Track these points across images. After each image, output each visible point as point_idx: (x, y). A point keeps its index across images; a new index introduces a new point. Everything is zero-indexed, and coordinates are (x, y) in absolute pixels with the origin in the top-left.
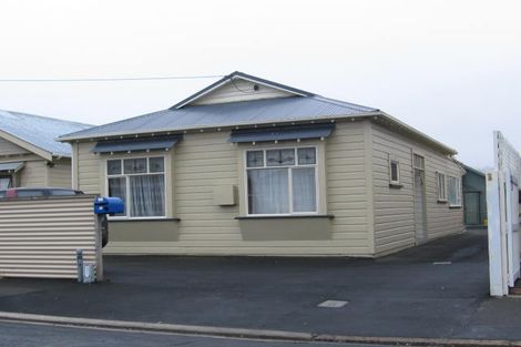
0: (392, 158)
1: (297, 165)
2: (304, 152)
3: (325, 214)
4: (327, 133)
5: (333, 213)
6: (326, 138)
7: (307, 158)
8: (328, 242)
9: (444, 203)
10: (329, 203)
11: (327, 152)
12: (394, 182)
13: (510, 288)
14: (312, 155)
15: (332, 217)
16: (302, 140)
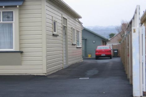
0: (54, 19)
1: (2, 21)
2: (6, 14)
3: (18, 50)
4: (21, 3)
5: (23, 50)
6: (20, 6)
7: (8, 17)
8: (19, 67)
9: (75, 45)
10: (20, 44)
11: (20, 14)
12: (55, 33)
13: (143, 92)
14: (11, 16)
15: (22, 52)
16: (6, 7)
